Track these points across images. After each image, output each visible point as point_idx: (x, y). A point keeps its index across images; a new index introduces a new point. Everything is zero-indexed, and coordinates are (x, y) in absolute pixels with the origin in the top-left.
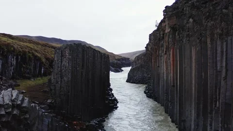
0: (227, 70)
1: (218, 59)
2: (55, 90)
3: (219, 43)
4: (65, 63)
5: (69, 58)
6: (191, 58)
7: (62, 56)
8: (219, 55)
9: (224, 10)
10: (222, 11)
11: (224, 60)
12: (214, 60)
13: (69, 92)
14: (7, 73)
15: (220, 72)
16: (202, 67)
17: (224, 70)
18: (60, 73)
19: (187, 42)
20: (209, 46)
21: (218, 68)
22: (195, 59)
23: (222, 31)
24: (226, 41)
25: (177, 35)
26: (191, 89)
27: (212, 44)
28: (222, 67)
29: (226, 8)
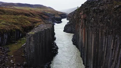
0: (107, 53)
1: (103, 45)
2: (27, 57)
3: (104, 37)
4: (31, 44)
5: (33, 41)
6: (92, 39)
7: (30, 40)
8: (104, 44)
9: (108, 20)
10: (107, 20)
11: (106, 47)
12: (102, 46)
13: (34, 58)
14: (4, 43)
15: (104, 52)
16: (96, 46)
17: (105, 52)
18: (29, 49)
19: (91, 30)
20: (100, 37)
21: (103, 50)
22: (94, 41)
23: (106, 31)
24: (108, 37)
25: (86, 22)
26: (92, 54)
27: (101, 36)
28: (105, 50)
29: (109, 19)
